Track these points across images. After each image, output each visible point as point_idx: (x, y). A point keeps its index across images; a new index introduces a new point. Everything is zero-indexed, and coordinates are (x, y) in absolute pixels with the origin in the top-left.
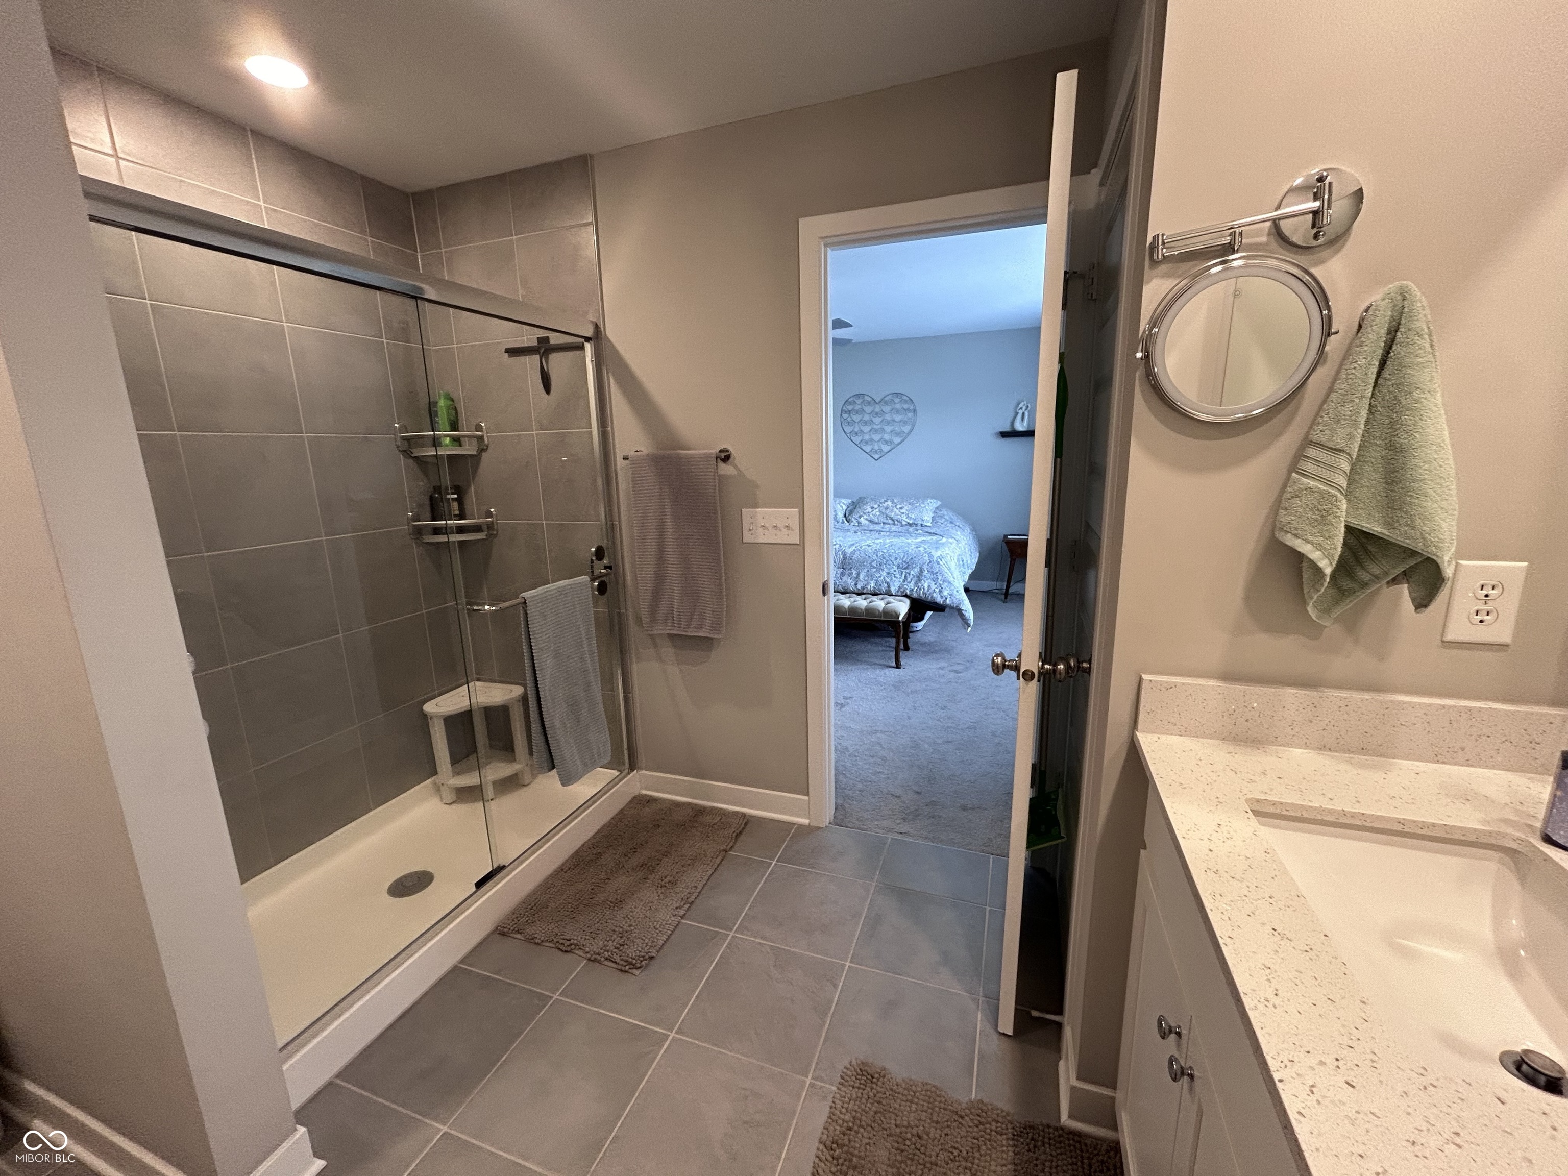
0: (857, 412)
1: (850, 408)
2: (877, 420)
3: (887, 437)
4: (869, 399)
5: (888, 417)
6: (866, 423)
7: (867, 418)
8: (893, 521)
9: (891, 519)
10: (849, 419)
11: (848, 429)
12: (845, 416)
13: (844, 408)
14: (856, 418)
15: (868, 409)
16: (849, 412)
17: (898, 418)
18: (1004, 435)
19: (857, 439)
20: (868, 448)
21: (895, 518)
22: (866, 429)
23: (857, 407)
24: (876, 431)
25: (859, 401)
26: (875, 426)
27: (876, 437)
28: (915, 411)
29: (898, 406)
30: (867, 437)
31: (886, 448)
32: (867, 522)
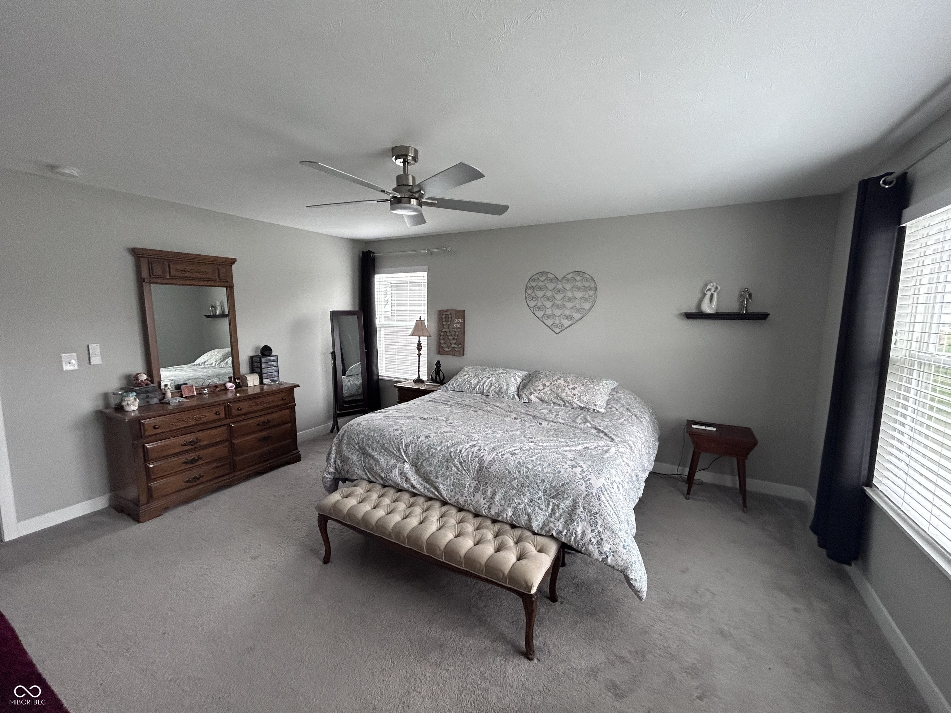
0: (540, 288)
1: (534, 284)
2: (559, 296)
3: (568, 313)
4: (552, 276)
5: (569, 294)
6: (548, 299)
7: (549, 294)
8: (564, 402)
9: (562, 399)
10: (533, 295)
11: (532, 304)
12: (529, 292)
13: (529, 284)
14: (540, 294)
15: (551, 286)
16: (533, 288)
17: (579, 295)
18: (689, 316)
19: (540, 314)
20: (549, 322)
21: (566, 399)
22: (548, 304)
23: (540, 284)
24: (558, 307)
25: (542, 279)
26: (556, 302)
27: (558, 312)
28: (596, 289)
29: (579, 284)
30: (549, 312)
31: (566, 323)
32: (537, 400)
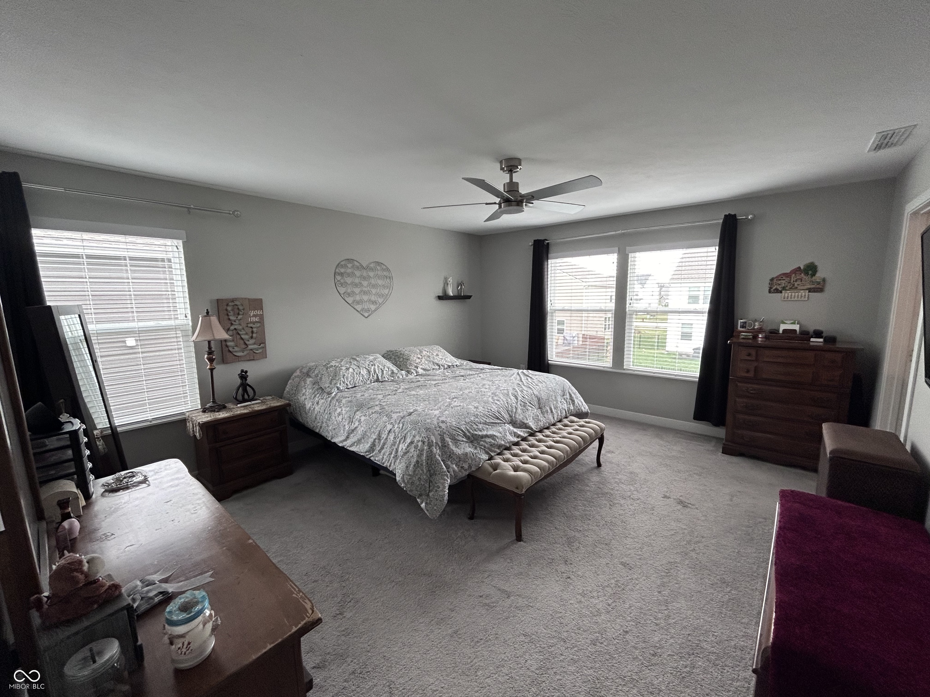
0: (348, 275)
1: (342, 270)
2: (365, 283)
3: (373, 298)
4: (358, 264)
5: (373, 281)
6: (356, 285)
7: (357, 281)
8: (439, 366)
10: (342, 281)
11: (342, 290)
12: (338, 278)
13: (337, 270)
14: (349, 280)
15: (358, 273)
16: (342, 274)
17: (380, 282)
18: (440, 298)
19: (350, 300)
20: (359, 307)
21: (440, 363)
22: (357, 290)
23: (349, 271)
24: (365, 293)
25: (350, 265)
26: (364, 289)
27: (365, 298)
28: (391, 278)
29: (379, 273)
30: (358, 298)
31: (373, 307)
32: (422, 371)
